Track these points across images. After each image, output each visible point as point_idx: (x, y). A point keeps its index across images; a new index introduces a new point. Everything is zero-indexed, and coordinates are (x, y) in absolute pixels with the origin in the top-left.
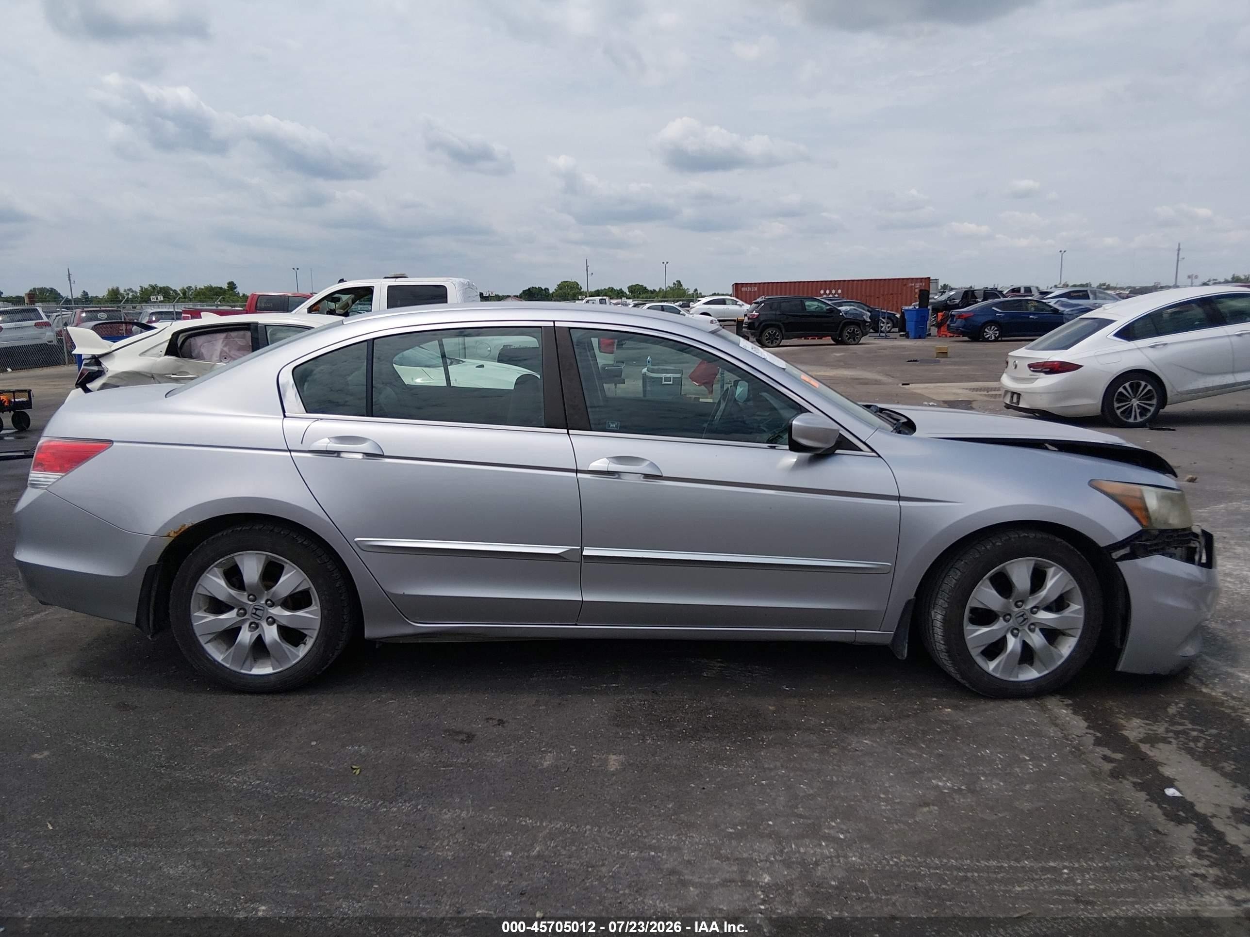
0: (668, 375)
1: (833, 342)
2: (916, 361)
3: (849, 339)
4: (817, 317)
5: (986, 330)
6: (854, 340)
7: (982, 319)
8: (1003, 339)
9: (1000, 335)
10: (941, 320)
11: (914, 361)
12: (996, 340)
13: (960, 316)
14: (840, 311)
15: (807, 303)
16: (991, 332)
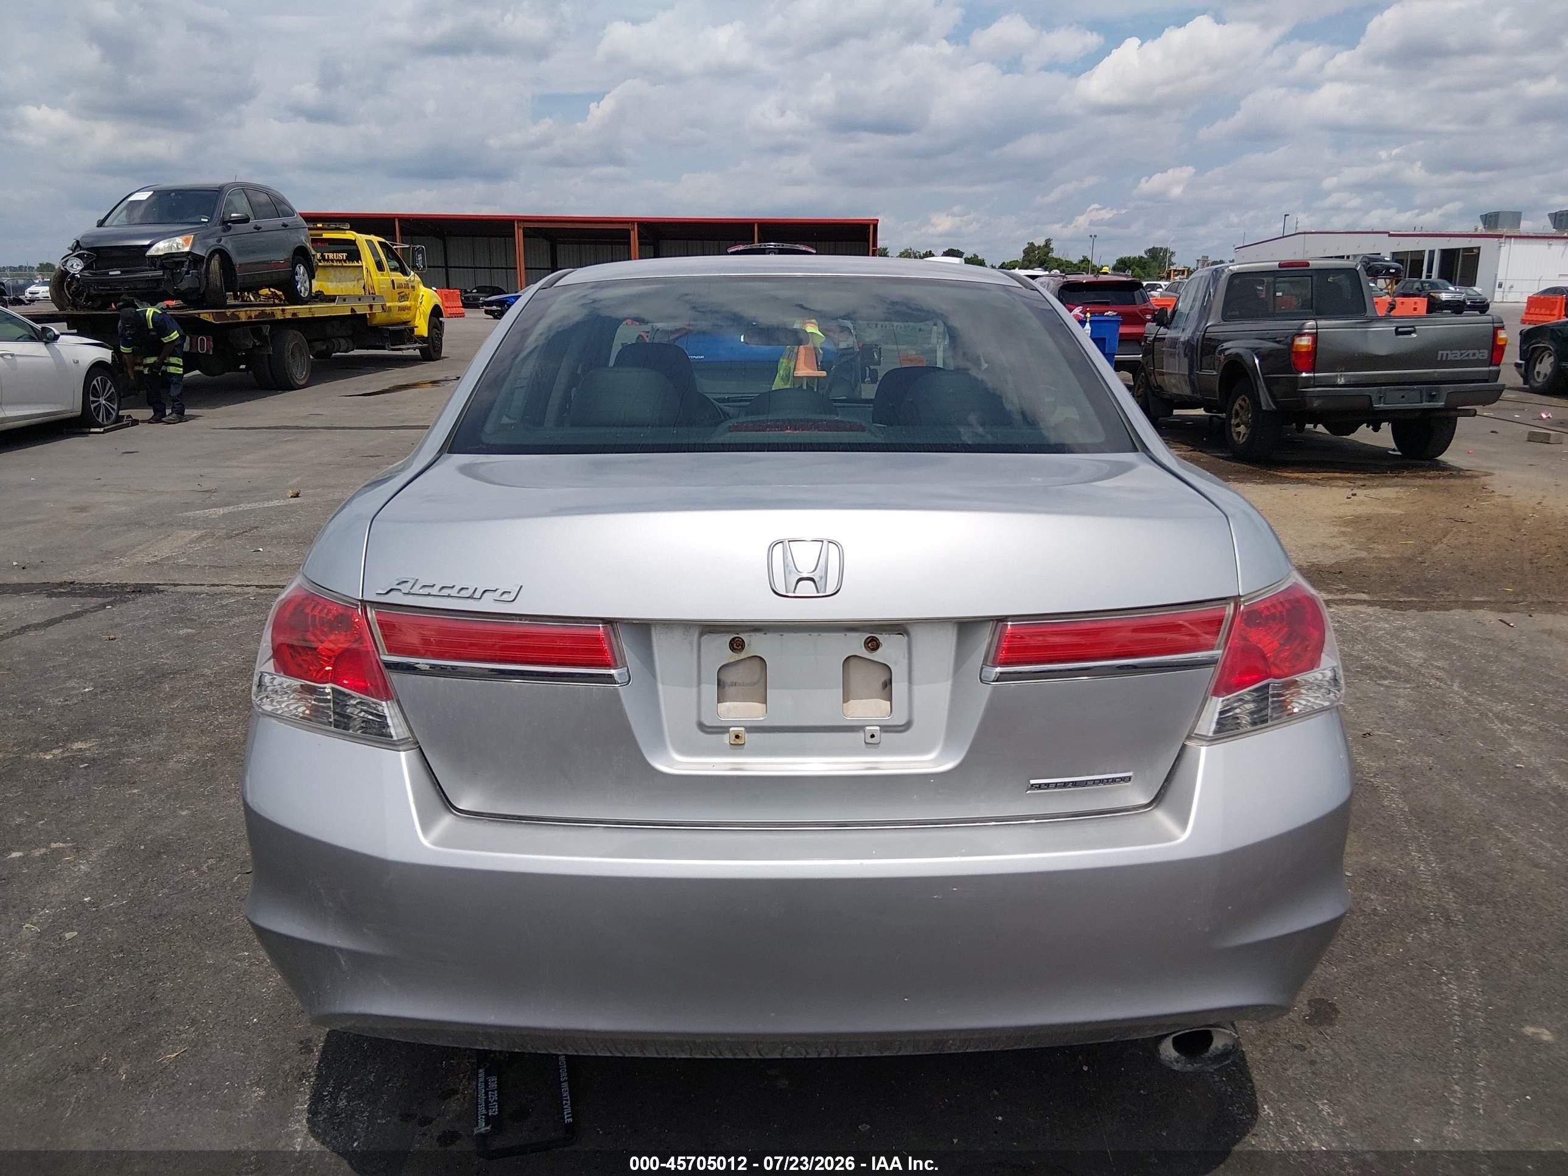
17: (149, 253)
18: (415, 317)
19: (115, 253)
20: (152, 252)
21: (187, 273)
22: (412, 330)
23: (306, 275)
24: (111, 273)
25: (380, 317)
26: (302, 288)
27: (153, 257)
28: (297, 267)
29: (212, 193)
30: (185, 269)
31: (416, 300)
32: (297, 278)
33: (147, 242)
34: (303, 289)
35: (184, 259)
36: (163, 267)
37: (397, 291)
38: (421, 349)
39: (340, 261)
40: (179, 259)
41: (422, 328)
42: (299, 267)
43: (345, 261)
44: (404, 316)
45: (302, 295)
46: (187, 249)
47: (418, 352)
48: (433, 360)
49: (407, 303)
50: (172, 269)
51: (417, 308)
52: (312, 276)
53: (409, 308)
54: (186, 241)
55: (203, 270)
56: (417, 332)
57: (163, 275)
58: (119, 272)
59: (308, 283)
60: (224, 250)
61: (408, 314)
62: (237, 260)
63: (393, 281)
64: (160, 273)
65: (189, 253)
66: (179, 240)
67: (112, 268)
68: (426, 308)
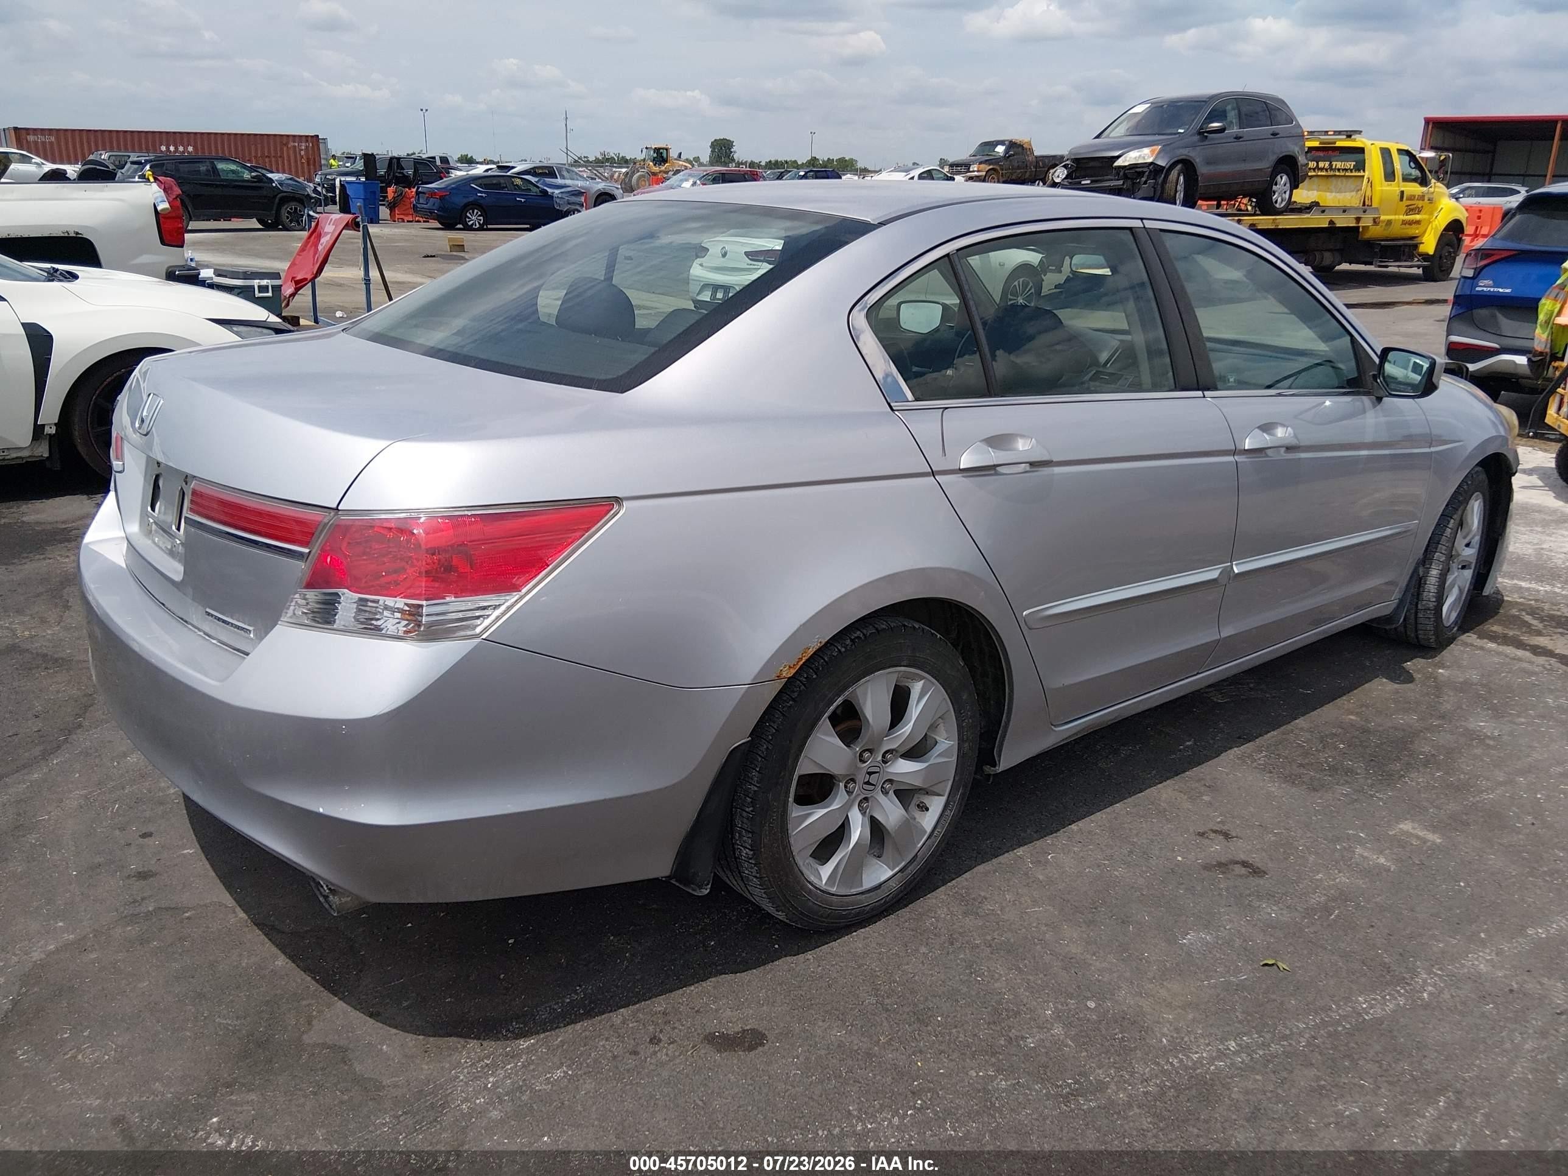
0: (264, 282)
1: (261, 227)
2: (434, 256)
3: (291, 222)
4: (235, 187)
5: (468, 214)
6: (299, 224)
7: (460, 201)
8: (489, 226)
9: (486, 222)
10: (394, 198)
11: (431, 256)
12: (481, 229)
13: (432, 193)
14: (271, 181)
15: (221, 166)
16: (474, 218)
17: (1116, 164)
18: (1425, 232)
19: (1092, 164)
20: (1119, 163)
21: (1145, 183)
22: (1416, 246)
23: (1288, 185)
24: (1083, 182)
25: (1375, 232)
26: (1279, 198)
27: (1120, 167)
28: (1279, 177)
29: (1196, 104)
30: (1144, 179)
31: (1431, 214)
32: (1274, 188)
33: (1116, 154)
34: (1279, 200)
35: (1145, 170)
36: (1126, 177)
37: (1405, 202)
38: (1425, 268)
39: (1346, 170)
40: (1141, 170)
41: (1429, 244)
42: (1281, 178)
43: (1351, 171)
44: (1413, 231)
45: (1277, 206)
46: (1150, 160)
47: (1420, 271)
48: (1436, 281)
49: (1418, 217)
50: (1132, 179)
51: (1430, 222)
52: (1295, 185)
53: (1418, 222)
54: (1152, 152)
55: (1160, 180)
56: (1422, 249)
57: (1123, 184)
58: (1089, 182)
59: (1288, 193)
60: (1190, 161)
61: (1417, 229)
62: (1203, 169)
63: (1402, 193)
64: (1121, 182)
65: (1152, 163)
66: (1146, 151)
67: (1084, 177)
68: (1441, 221)
